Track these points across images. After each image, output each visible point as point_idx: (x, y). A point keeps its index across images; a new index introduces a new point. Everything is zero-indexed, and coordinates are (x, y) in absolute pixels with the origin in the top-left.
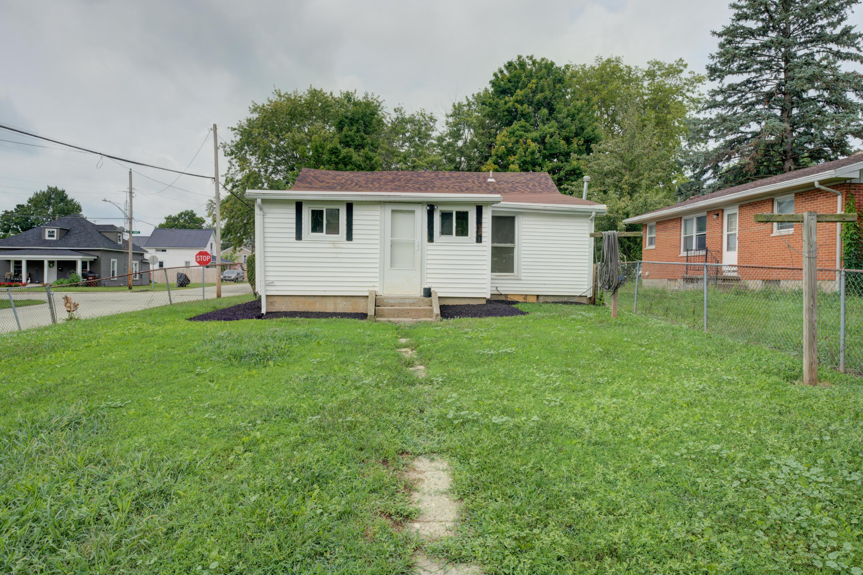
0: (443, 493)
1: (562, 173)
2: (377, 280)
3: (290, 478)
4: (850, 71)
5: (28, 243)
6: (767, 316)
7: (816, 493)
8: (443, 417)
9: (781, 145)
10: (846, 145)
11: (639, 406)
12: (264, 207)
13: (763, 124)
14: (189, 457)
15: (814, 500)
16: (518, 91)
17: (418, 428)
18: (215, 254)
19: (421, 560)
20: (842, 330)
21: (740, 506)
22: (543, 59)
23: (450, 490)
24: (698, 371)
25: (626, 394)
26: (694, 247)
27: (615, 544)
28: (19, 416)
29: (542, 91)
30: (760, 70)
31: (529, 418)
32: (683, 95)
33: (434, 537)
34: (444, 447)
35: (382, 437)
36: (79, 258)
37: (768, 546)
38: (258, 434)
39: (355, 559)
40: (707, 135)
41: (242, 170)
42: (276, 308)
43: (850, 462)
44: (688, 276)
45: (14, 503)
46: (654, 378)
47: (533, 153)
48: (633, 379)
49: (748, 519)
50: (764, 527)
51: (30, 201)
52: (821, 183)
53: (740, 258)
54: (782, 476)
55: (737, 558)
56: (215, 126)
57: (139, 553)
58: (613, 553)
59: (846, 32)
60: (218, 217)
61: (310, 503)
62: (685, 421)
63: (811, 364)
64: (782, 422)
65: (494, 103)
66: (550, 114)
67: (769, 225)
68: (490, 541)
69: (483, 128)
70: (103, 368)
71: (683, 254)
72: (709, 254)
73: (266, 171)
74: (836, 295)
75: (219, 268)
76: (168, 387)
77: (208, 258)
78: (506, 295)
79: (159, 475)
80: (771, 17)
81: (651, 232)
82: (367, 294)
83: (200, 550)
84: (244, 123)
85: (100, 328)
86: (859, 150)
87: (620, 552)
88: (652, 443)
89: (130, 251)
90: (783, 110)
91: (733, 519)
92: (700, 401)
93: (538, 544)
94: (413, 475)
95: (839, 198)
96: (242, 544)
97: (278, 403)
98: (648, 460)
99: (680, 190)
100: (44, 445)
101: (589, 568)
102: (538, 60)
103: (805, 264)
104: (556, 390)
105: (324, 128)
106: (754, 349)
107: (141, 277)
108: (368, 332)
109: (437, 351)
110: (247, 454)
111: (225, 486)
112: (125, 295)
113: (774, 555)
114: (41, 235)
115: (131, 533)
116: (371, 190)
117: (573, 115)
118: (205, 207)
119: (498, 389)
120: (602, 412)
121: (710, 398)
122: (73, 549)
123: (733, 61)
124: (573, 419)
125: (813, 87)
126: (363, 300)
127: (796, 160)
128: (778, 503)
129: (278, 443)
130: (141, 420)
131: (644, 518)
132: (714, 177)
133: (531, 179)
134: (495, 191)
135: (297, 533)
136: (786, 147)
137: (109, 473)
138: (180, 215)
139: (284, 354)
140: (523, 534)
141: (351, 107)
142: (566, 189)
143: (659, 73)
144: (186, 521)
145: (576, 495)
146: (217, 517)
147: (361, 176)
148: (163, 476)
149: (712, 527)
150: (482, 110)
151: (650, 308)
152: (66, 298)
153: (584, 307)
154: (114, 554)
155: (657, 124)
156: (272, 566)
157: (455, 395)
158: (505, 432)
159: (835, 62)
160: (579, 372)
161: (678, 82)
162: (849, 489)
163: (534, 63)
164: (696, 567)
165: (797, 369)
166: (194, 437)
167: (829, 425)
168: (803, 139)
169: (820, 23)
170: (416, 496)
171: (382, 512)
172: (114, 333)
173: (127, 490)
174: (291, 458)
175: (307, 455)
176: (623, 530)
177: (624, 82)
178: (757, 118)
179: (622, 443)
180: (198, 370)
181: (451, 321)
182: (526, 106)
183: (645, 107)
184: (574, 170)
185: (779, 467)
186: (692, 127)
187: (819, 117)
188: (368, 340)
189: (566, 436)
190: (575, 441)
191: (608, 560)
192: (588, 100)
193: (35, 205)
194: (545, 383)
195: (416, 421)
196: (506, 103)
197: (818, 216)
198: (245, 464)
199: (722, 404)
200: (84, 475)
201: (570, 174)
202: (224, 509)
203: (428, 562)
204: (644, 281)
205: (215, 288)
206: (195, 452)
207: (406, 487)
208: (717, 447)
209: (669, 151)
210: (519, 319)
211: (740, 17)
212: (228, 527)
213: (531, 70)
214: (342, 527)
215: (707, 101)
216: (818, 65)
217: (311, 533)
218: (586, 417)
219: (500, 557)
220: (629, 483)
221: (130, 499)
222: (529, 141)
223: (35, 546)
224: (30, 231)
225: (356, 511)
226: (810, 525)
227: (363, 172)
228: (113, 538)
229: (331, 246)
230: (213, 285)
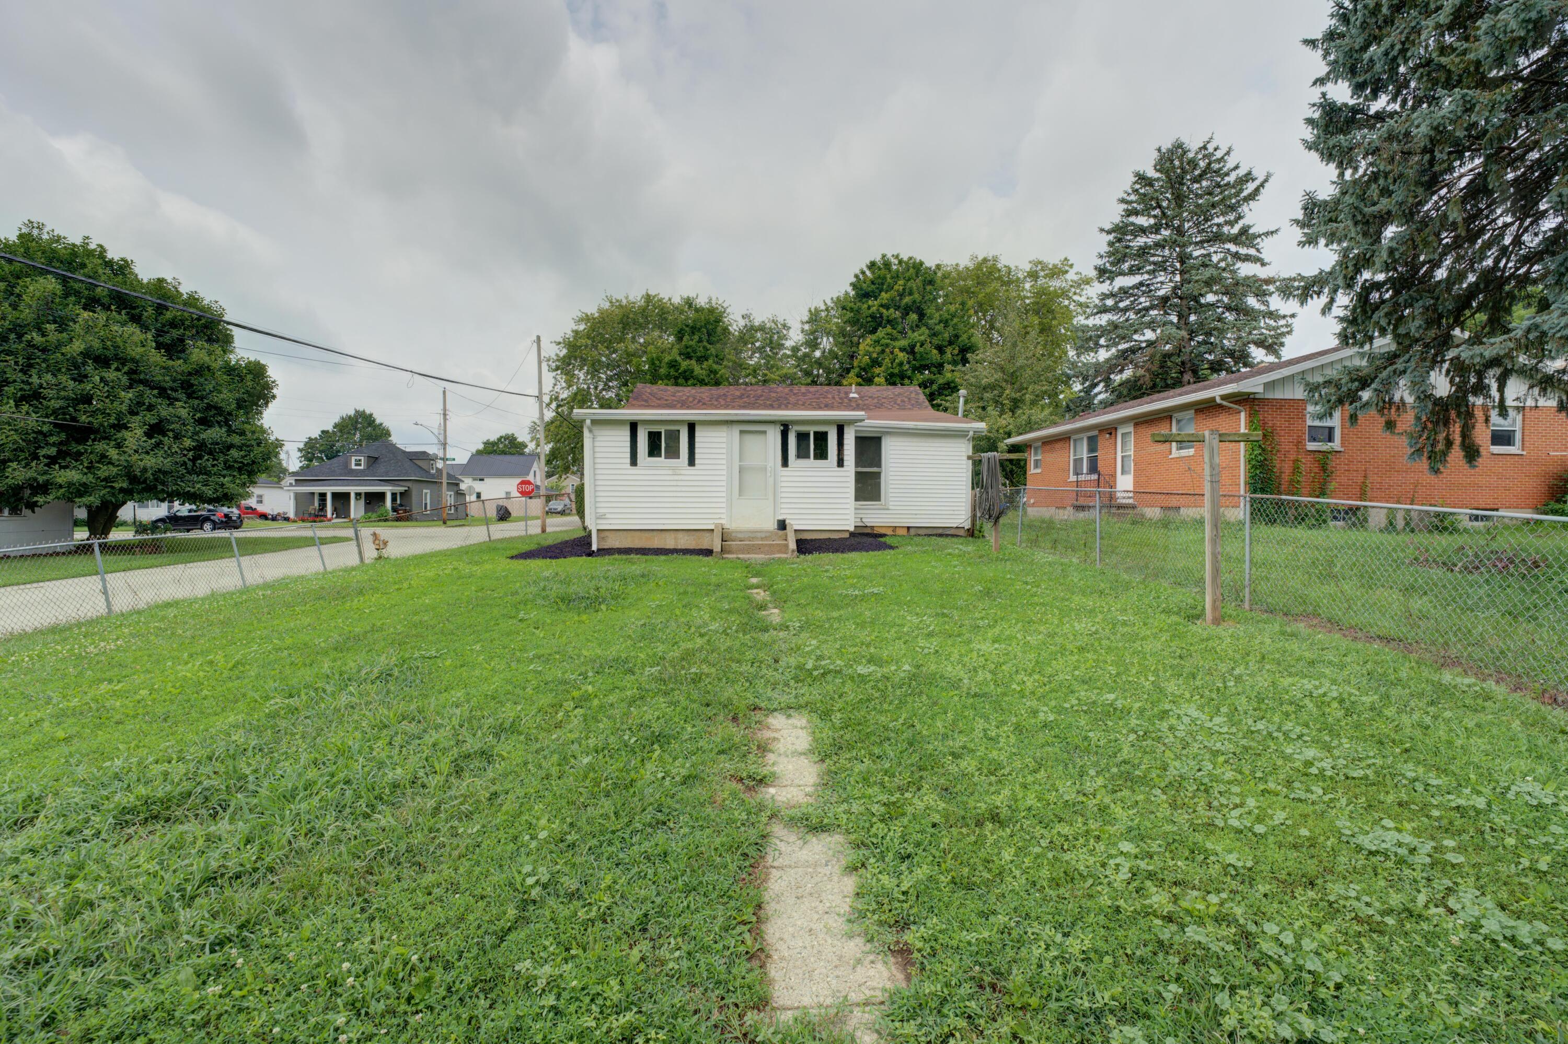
0: (801, 754)
1: (935, 387)
2: (724, 511)
3: (626, 737)
4: (1251, 274)
5: (333, 473)
6: (1166, 548)
7: (1219, 745)
8: (800, 667)
9: (1179, 355)
10: (1248, 355)
11: (1025, 652)
12: (594, 428)
13: (1159, 331)
14: (513, 714)
15: (1216, 753)
16: (883, 294)
17: (772, 680)
18: (539, 483)
19: (777, 829)
20: (1247, 563)
21: (1136, 762)
22: (910, 258)
23: (810, 751)
24: (1091, 611)
25: (1010, 638)
26: (1085, 471)
27: (997, 808)
28: (326, 666)
29: (911, 294)
30: (1154, 271)
31: (899, 668)
32: (1069, 298)
33: (792, 803)
34: (802, 701)
35: (731, 690)
36: (388, 490)
37: (1166, 805)
38: (590, 688)
39: (702, 828)
40: (1097, 345)
41: (569, 386)
42: (606, 545)
43: (1255, 710)
44: (1078, 503)
45: (324, 763)
46: (1041, 620)
47: (901, 364)
48: (1017, 621)
49: (1145, 776)
50: (1163, 785)
51: (336, 426)
52: (1224, 397)
53: (1136, 483)
54: (1182, 727)
55: (1132, 820)
56: (538, 338)
57: (460, 820)
58: (995, 818)
59: (1244, 231)
60: (543, 441)
61: (650, 766)
62: (1076, 668)
63: (1214, 601)
64: (1183, 667)
65: (856, 307)
66: (920, 320)
67: (1167, 445)
68: (856, 807)
69: (844, 336)
70: (416, 613)
71: (1073, 478)
72: (1102, 478)
73: (596, 388)
74: (1242, 523)
75: (543, 499)
76: (488, 635)
77: (530, 488)
78: (872, 527)
79: (479, 733)
80: (1164, 214)
81: (1036, 454)
82: (712, 527)
83: (527, 817)
84: (570, 334)
85: (412, 568)
86: (1262, 362)
87: (1002, 816)
88: (1039, 694)
89: (445, 481)
90: (1180, 316)
91: (1128, 777)
92: (1092, 645)
93: (909, 810)
94: (767, 734)
95: (1243, 415)
96: (574, 812)
97: (612, 652)
98: (1035, 713)
99: (1068, 406)
100: (355, 700)
101: (968, 835)
102: (905, 259)
103: (1207, 489)
104: (930, 635)
105: (660, 337)
106: (1152, 585)
107: (456, 509)
108: (714, 571)
109: (794, 592)
110: (578, 710)
111: (553, 747)
112: (439, 531)
113: (1172, 815)
114: (347, 464)
115: (450, 798)
116: (716, 408)
117: (947, 321)
118: (527, 430)
119: (864, 635)
120: (982, 659)
121: (1104, 642)
122: (388, 814)
123: (1124, 262)
124: (949, 669)
125: (1211, 291)
126: (708, 534)
127: (1195, 372)
128: (1177, 757)
129: (612, 698)
130: (458, 671)
131: (1030, 779)
132: (1106, 391)
133: (900, 394)
134: (858, 408)
135: (636, 799)
136: (1185, 358)
137: (425, 731)
138: (499, 439)
139: (618, 597)
140: (893, 799)
141: (692, 314)
142: (939, 405)
143: (1042, 274)
144: (510, 786)
145: (953, 754)
146: (545, 782)
147: (704, 392)
148: (484, 735)
149: (1105, 787)
150: (841, 316)
151: (1036, 541)
152: (375, 534)
153: (961, 540)
154: (432, 821)
155: (1042, 331)
156: (608, 836)
157: (814, 642)
158: (872, 683)
159: (1234, 264)
160: (956, 614)
161: (1064, 285)
162: (1253, 739)
163: (900, 262)
164: (1087, 831)
165: (1199, 608)
166: (518, 691)
167: (1233, 669)
168: (1202, 349)
169: (1216, 220)
170: (771, 757)
171: (732, 776)
172: (428, 574)
173: (445, 751)
174: (627, 714)
175: (646, 712)
176: (1006, 792)
177: (1004, 283)
178: (1152, 325)
179: (1004, 694)
180: (521, 615)
181: (809, 557)
182: (892, 310)
183: (1027, 311)
184: (948, 384)
185: (1179, 717)
186: (1080, 334)
187: (1219, 325)
188: (714, 580)
189: (942, 688)
190: (952, 693)
191: (989, 826)
192: (963, 304)
193: (341, 431)
194: (918, 628)
195: (770, 673)
196: (869, 308)
197: (1220, 435)
198: (576, 722)
199: (1117, 648)
200: (397, 733)
201: (944, 389)
202: (554, 773)
203: (785, 832)
204: (1029, 510)
205: (539, 522)
206: (519, 708)
207: (759, 747)
208: (1111, 697)
209: (1055, 362)
210: (887, 555)
211: (1129, 213)
212: (558, 793)
213: (898, 271)
214: (687, 793)
215: (1096, 306)
216: (1216, 267)
217: (652, 800)
218: (964, 665)
219: (867, 825)
220: (1013, 739)
221: (448, 760)
222: (896, 351)
223: (348, 810)
224: (335, 460)
225: (702, 775)
226: (1211, 781)
227: (707, 388)
228: (431, 803)
229: (670, 472)
230: (537, 518)
